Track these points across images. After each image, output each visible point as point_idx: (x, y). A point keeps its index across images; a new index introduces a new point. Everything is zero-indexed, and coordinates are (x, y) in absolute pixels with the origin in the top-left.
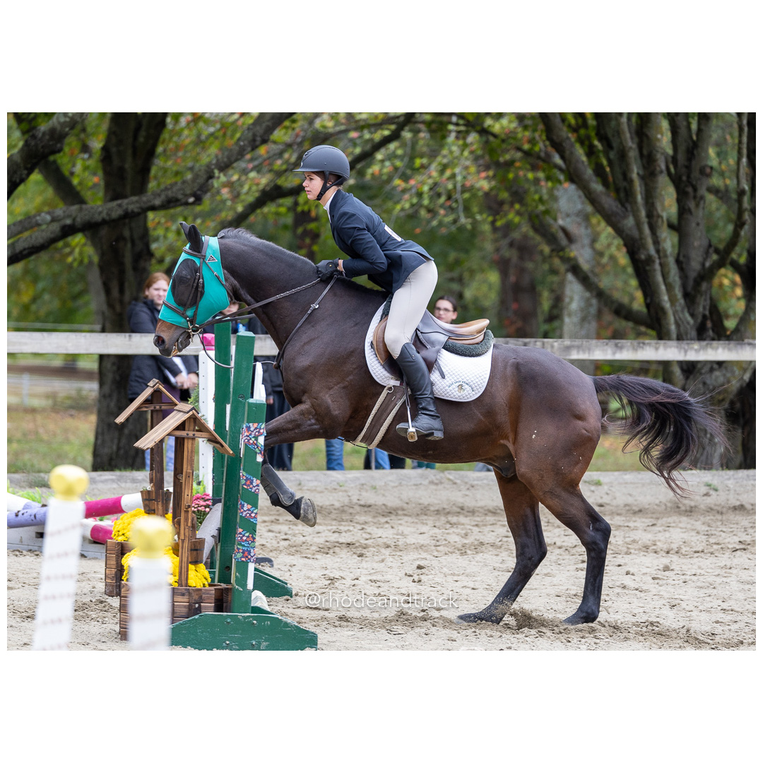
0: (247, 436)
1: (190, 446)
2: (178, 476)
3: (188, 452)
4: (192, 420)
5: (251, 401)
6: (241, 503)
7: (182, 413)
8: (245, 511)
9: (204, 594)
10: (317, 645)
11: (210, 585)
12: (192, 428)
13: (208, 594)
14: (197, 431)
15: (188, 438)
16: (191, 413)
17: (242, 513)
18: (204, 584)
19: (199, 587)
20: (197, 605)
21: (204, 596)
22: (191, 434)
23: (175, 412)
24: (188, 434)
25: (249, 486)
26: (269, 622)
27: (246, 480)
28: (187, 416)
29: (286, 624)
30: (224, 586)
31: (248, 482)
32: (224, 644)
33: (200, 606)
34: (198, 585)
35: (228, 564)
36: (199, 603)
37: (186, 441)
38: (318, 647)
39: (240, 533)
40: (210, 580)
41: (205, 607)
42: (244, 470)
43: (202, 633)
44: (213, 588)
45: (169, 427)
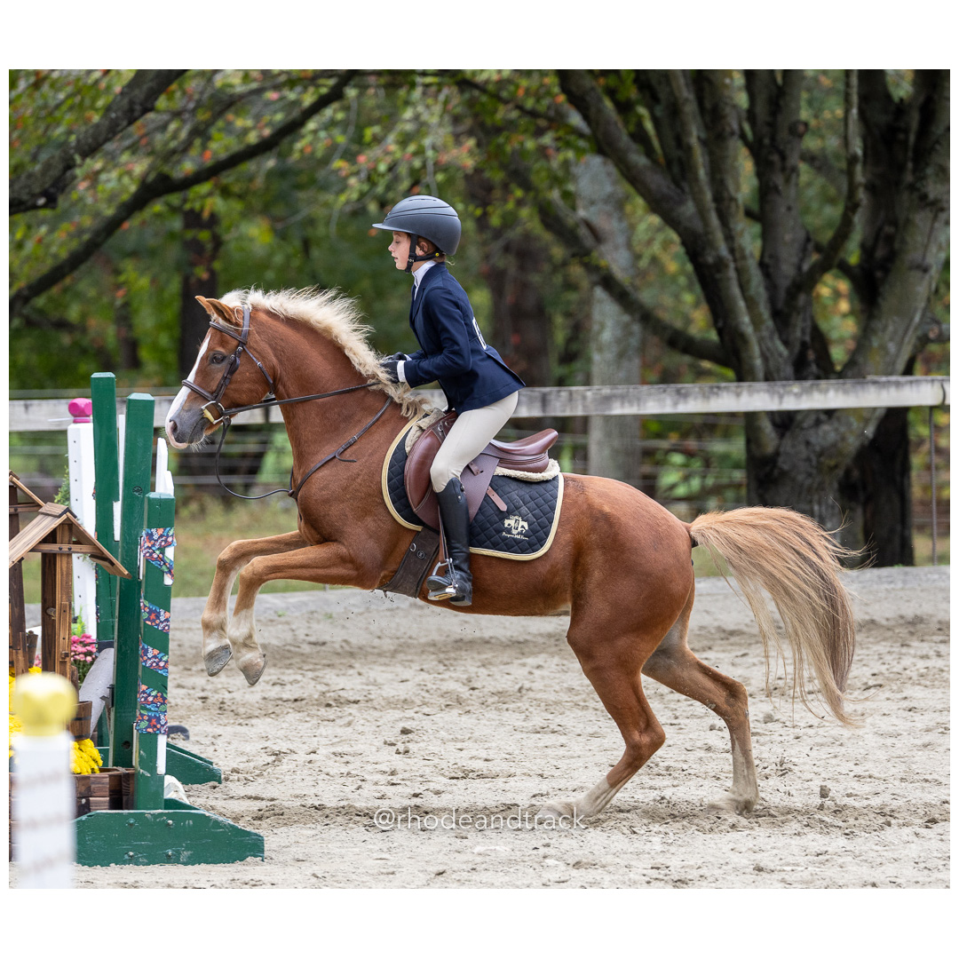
0: (148, 547)
1: (64, 565)
2: (48, 611)
3: (62, 575)
4: (66, 527)
5: (152, 495)
6: (143, 647)
7: (50, 518)
8: (150, 659)
9: (93, 783)
10: (263, 851)
11: (102, 770)
12: (66, 539)
13: (99, 783)
14: (75, 543)
15: (62, 555)
16: (64, 517)
17: (145, 661)
18: (93, 769)
19: (86, 774)
20: (84, 801)
21: (93, 786)
22: (65, 547)
23: (40, 517)
24: (60, 549)
25: (153, 621)
26: (191, 822)
27: (151, 612)
28: (59, 521)
29: (217, 824)
30: (122, 770)
31: (153, 616)
32: (126, 857)
33: (88, 801)
34: (85, 770)
35: (127, 739)
36: (87, 797)
37: (58, 559)
38: (266, 854)
39: (144, 692)
40: (101, 763)
41: (96, 802)
42: (145, 599)
43: (93, 841)
44: (106, 774)
45: (33, 538)
